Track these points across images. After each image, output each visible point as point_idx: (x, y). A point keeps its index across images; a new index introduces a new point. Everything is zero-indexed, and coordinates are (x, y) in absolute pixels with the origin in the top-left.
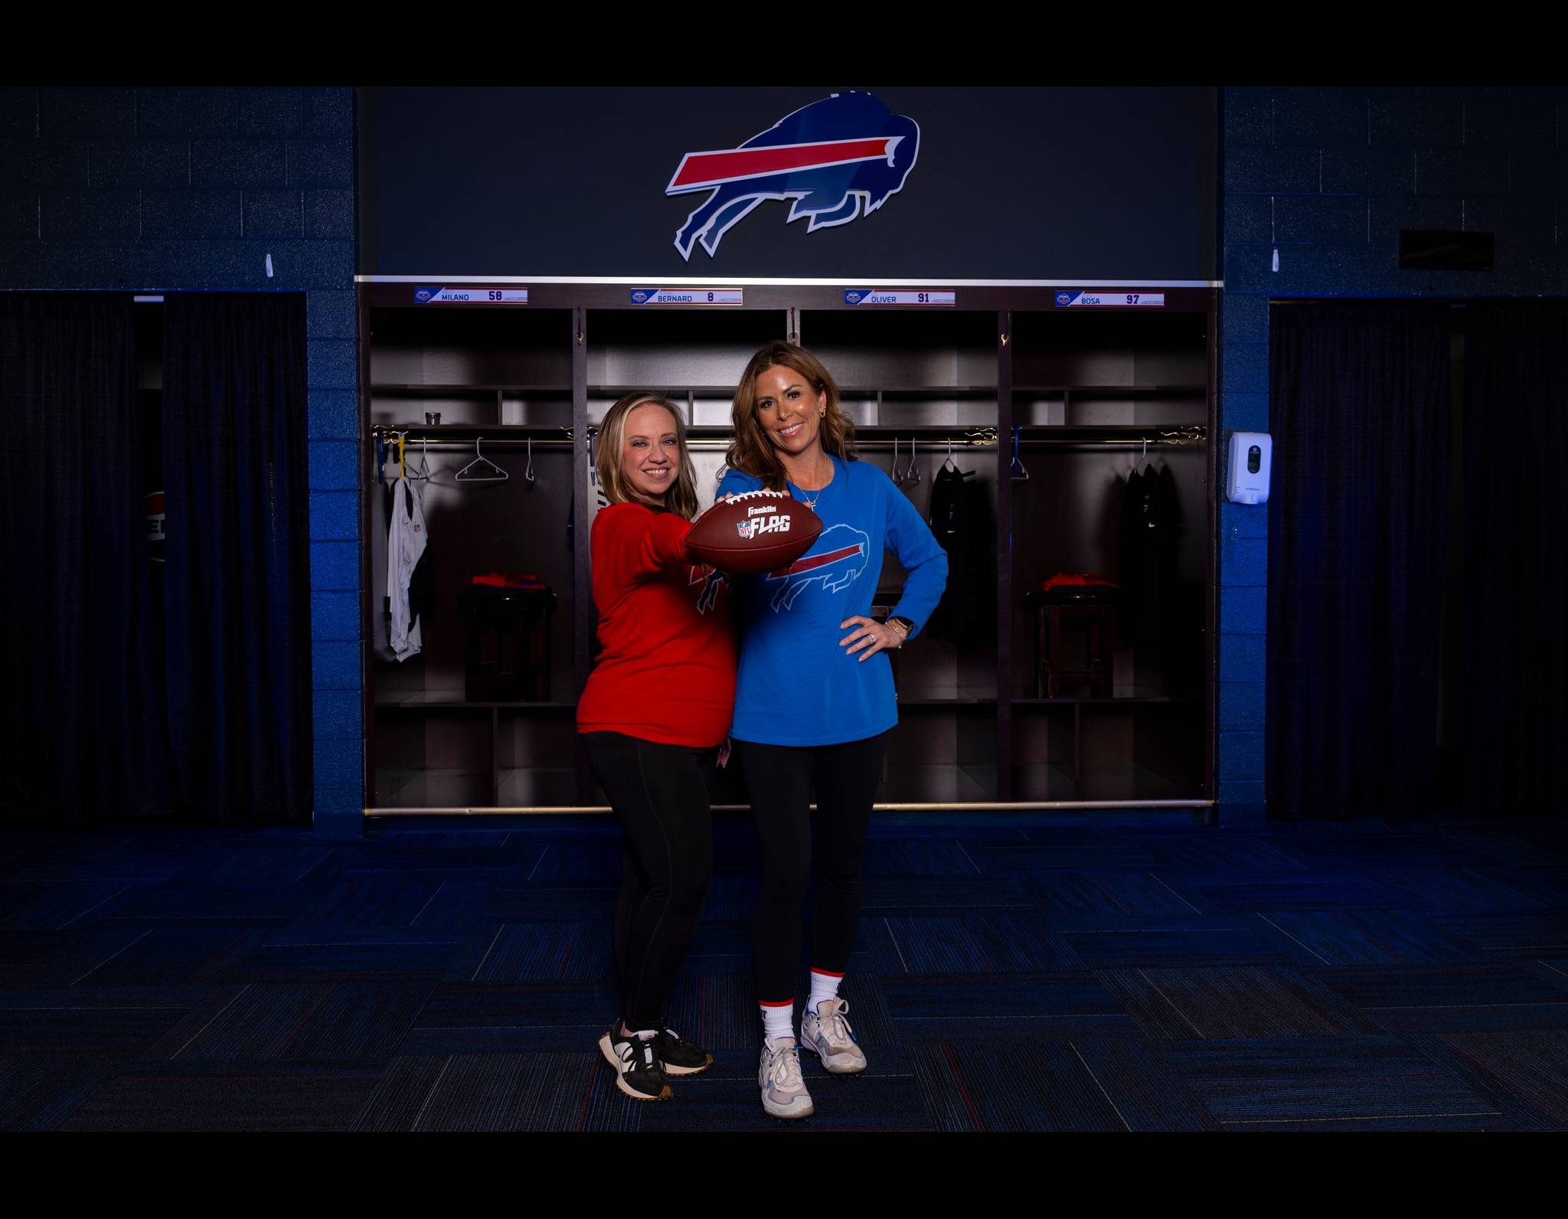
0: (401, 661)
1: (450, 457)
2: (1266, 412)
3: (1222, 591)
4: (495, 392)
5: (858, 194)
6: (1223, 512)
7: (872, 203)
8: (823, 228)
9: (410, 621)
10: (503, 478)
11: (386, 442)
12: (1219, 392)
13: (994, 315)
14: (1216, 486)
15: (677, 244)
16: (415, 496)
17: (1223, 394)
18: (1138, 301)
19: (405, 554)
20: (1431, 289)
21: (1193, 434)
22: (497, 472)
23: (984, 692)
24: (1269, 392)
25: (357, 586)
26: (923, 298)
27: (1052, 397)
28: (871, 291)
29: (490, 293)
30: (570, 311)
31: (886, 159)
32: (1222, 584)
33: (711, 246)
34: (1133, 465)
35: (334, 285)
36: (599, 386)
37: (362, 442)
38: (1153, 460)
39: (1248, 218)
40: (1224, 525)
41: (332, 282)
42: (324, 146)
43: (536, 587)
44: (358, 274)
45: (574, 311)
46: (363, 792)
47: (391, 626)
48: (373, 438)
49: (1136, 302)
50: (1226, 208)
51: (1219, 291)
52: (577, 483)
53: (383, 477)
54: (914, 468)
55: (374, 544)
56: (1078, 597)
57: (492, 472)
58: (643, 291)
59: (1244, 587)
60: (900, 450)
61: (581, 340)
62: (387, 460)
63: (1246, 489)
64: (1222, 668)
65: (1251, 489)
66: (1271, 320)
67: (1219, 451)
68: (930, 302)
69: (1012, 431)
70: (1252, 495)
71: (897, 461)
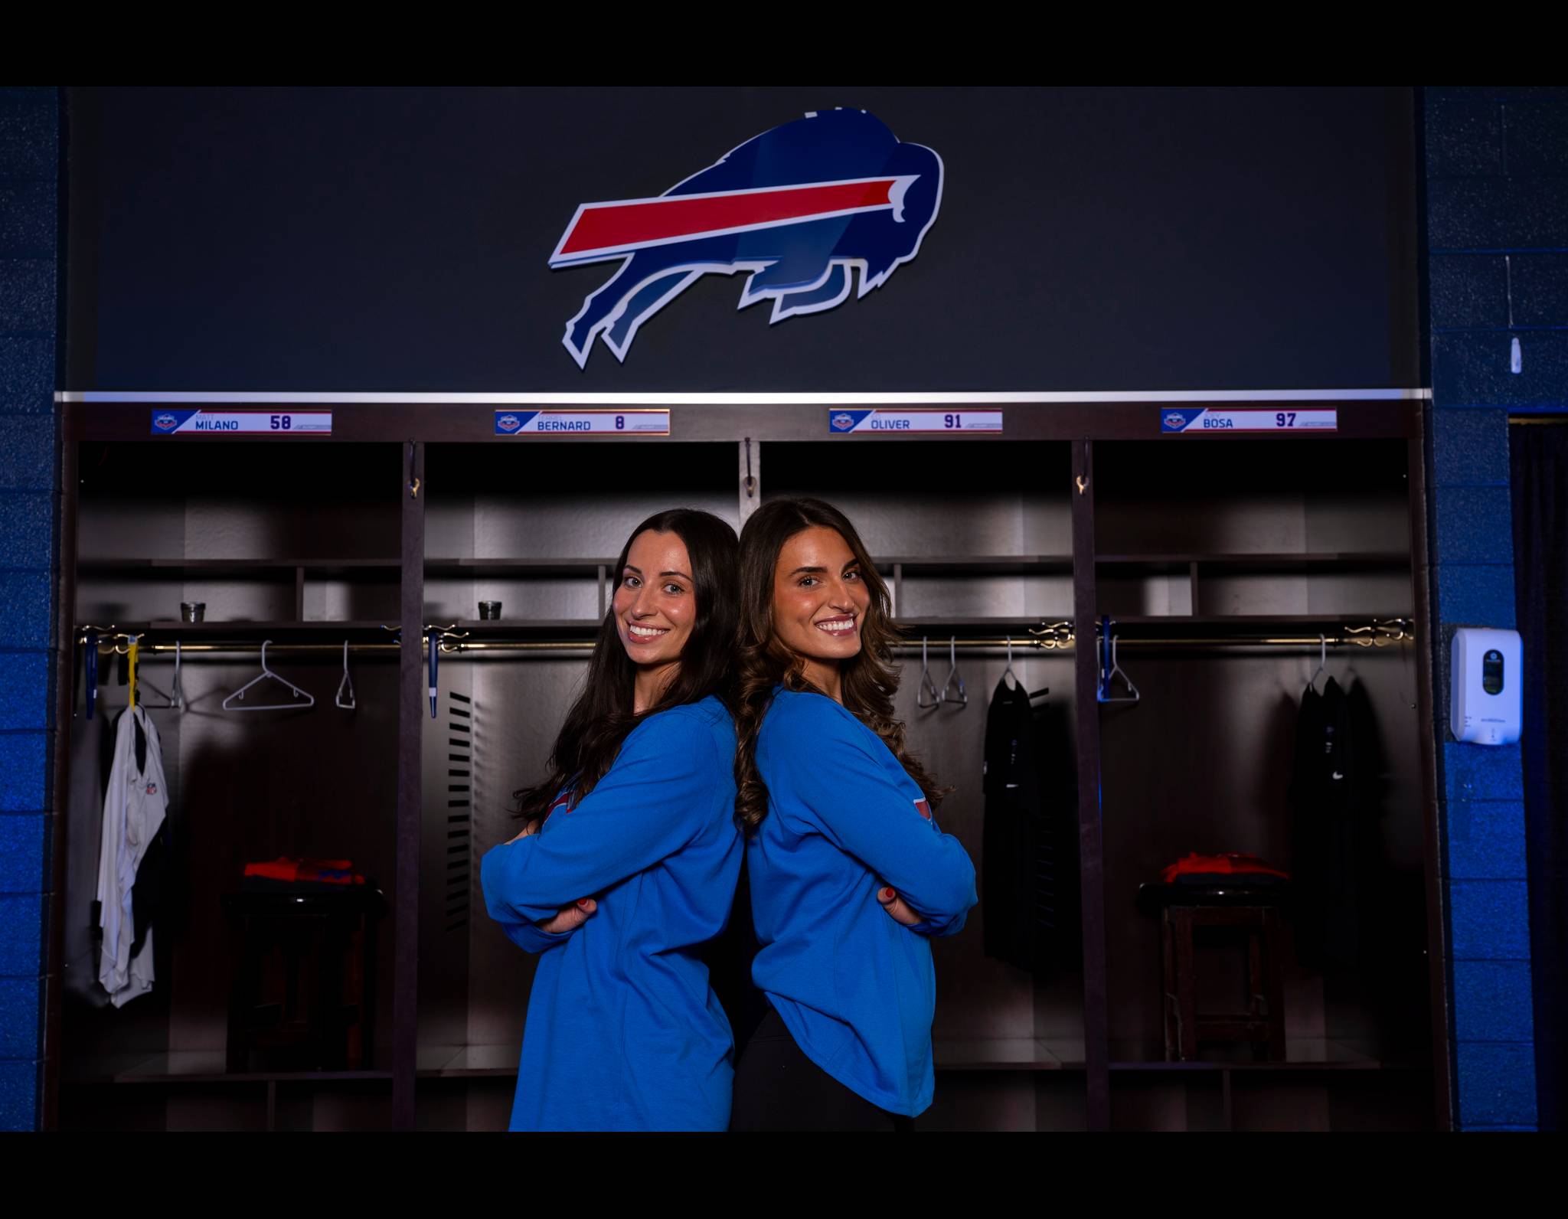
0: (119, 1006)
1: (222, 671)
2: (1511, 596)
3: (1452, 887)
4: (293, 571)
5: (848, 264)
6: (1446, 758)
7: (869, 277)
8: (795, 316)
9: (133, 941)
10: (305, 705)
11: (101, 651)
12: (1432, 564)
13: (1062, 449)
14: (1434, 714)
15: (567, 341)
16: (153, 736)
17: (1439, 568)
18: (1294, 423)
19: (130, 830)
21: (1394, 630)
22: (296, 695)
23: (1069, 1051)
24: (1515, 564)
25: (39, 888)
26: (951, 421)
27: (1174, 571)
28: (869, 412)
29: (273, 418)
30: (397, 448)
31: (890, 211)
32: (1452, 876)
33: (619, 344)
34: (1309, 678)
36: (457, 560)
37: (59, 653)
38: (1337, 669)
39: (1469, 290)
40: (1449, 779)
41: (20, 402)
42: (12, 193)
43: (347, 880)
44: (62, 389)
45: (404, 445)
47: (101, 950)
48: (79, 647)
49: (1291, 424)
50: (1431, 275)
51: (1424, 406)
52: (403, 715)
53: (95, 707)
54: (954, 684)
55: (74, 815)
56: (1221, 893)
57: (286, 695)
58: (514, 414)
59: (1489, 880)
60: (931, 656)
61: (415, 490)
62: (104, 679)
63: (1483, 720)
64: (1458, 1017)
65: (1491, 720)
66: (1512, 449)
67: (1434, 658)
68: (963, 427)
69: (1098, 626)
70: (1493, 731)
71: (927, 672)
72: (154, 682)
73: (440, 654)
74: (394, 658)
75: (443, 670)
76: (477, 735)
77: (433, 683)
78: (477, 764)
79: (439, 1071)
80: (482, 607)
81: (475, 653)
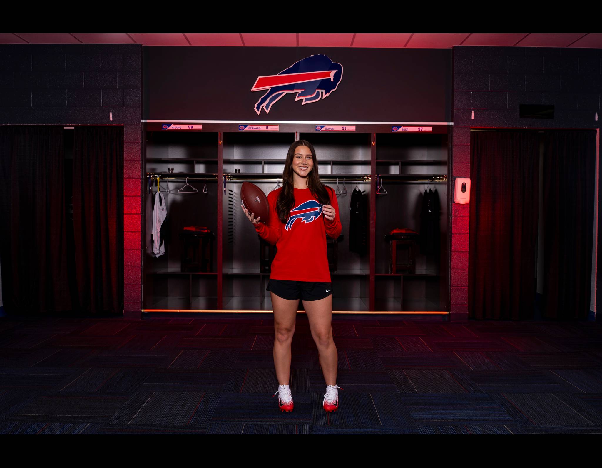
0: (157, 257)
1: (177, 184)
2: (469, 170)
3: (452, 235)
4: (193, 161)
5: (320, 91)
6: (453, 206)
7: (325, 94)
8: (308, 103)
9: (160, 243)
10: (196, 192)
11: (152, 179)
13: (369, 135)
14: (451, 197)
15: (255, 109)
16: (163, 198)
17: (453, 164)
18: (422, 130)
19: (159, 219)
20: (531, 125)
21: (444, 178)
22: (194, 190)
23: (367, 272)
24: (470, 163)
25: (140, 231)
26: (344, 128)
27: (396, 164)
28: (325, 126)
29: (189, 126)
30: (217, 133)
31: (330, 79)
32: (452, 233)
33: (267, 110)
34: (426, 189)
35: (133, 123)
36: (230, 159)
37: (143, 179)
38: (432, 187)
39: (463, 100)
40: (453, 211)
41: (133, 122)
42: (131, 74)
43: (206, 231)
44: (142, 119)
45: (218, 133)
46: (142, 304)
47: (153, 245)
48: (147, 178)
49: (421, 130)
50: (454, 96)
51: (452, 126)
52: (218, 194)
53: (151, 191)
54: (344, 189)
55: (147, 215)
56: (403, 237)
57: (192, 190)
58: (243, 126)
59: (461, 234)
60: (339, 183)
61: (221, 143)
62: (152, 185)
63: (461, 198)
64: (452, 263)
65: (463, 198)
66: (471, 137)
67: (451, 184)
68: (346, 130)
69: (376, 176)
70: (463, 201)
71: (338, 187)
72: (163, 186)
73: (226, 181)
74: (216, 182)
75: (227, 184)
76: (235, 199)
77: (225, 187)
78: (235, 206)
79: (227, 273)
80: (236, 170)
81: (234, 181)
